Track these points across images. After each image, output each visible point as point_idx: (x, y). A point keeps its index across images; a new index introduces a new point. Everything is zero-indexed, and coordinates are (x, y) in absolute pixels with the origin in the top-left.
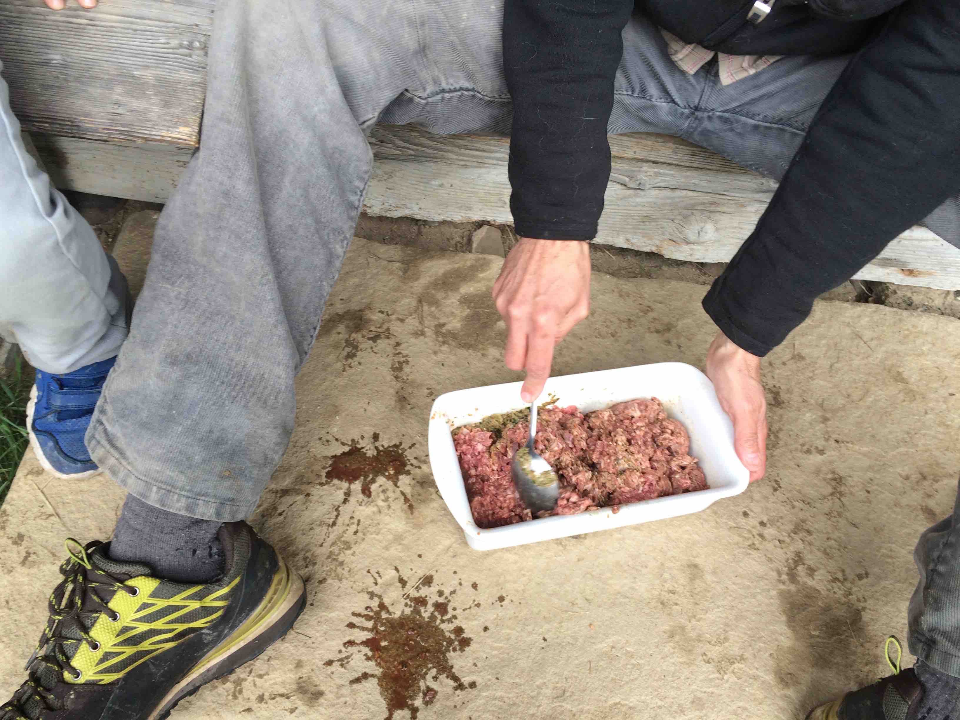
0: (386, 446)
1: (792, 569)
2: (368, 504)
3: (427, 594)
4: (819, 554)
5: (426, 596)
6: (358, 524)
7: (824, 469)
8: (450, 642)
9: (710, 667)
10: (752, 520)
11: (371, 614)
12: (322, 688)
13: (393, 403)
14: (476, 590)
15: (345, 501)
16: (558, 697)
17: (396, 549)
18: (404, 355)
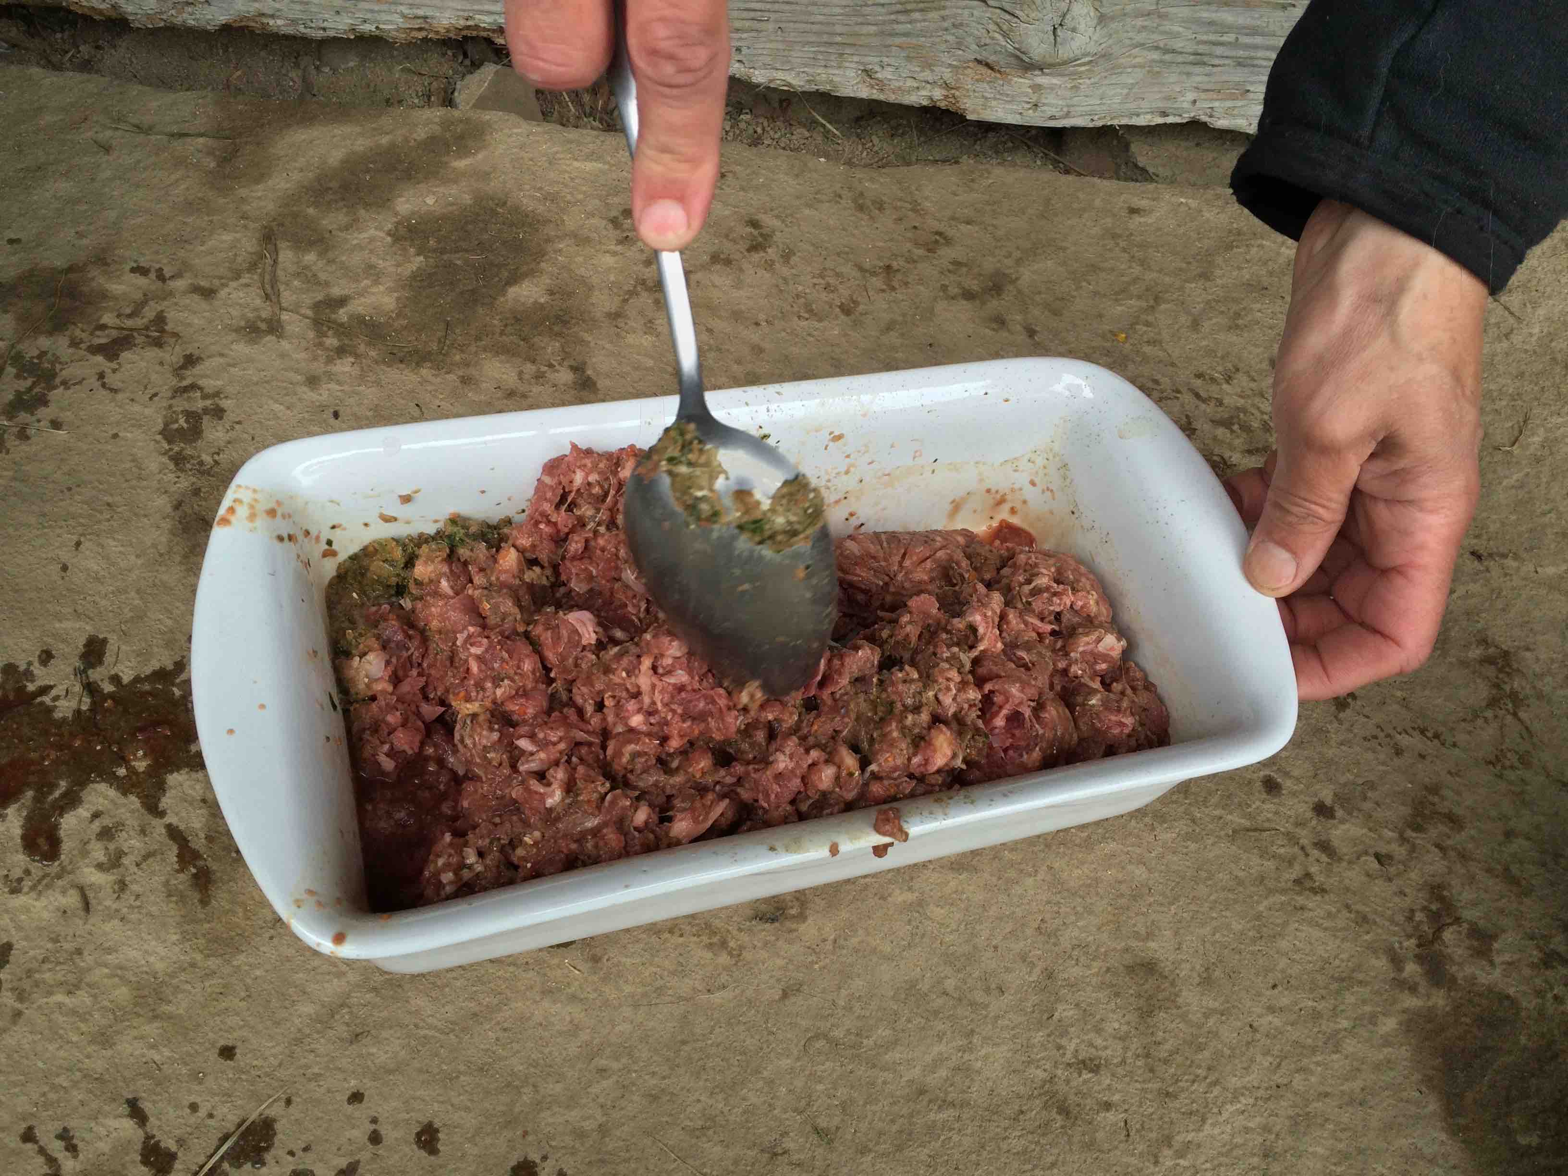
2: (42, 885)
10: (1291, 802)
14: (434, 1151)
17: (141, 1038)
18: (209, 390)
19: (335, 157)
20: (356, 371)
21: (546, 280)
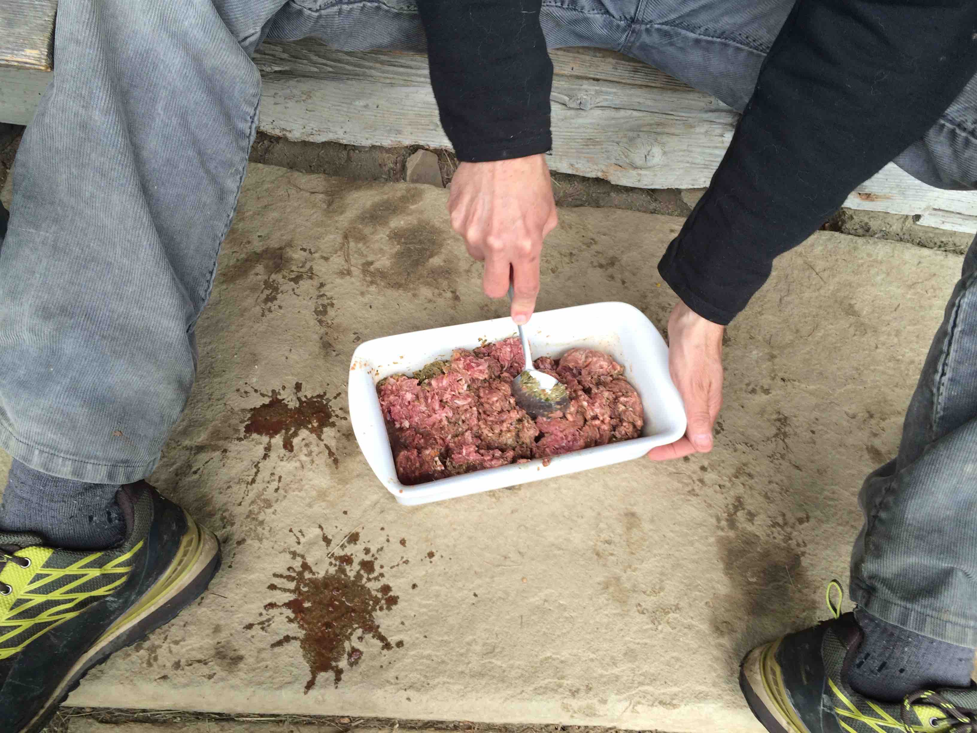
0: (309, 397)
1: (732, 515)
2: (289, 459)
3: (353, 552)
4: (761, 499)
5: (352, 555)
6: (279, 481)
7: (769, 409)
8: (377, 601)
9: (644, 618)
10: (692, 465)
11: (294, 574)
12: (242, 652)
13: (317, 350)
14: (405, 546)
15: (265, 457)
16: (487, 653)
17: (321, 506)
18: (329, 296)
19: (369, 204)
20: (377, 291)
21: (443, 256)
